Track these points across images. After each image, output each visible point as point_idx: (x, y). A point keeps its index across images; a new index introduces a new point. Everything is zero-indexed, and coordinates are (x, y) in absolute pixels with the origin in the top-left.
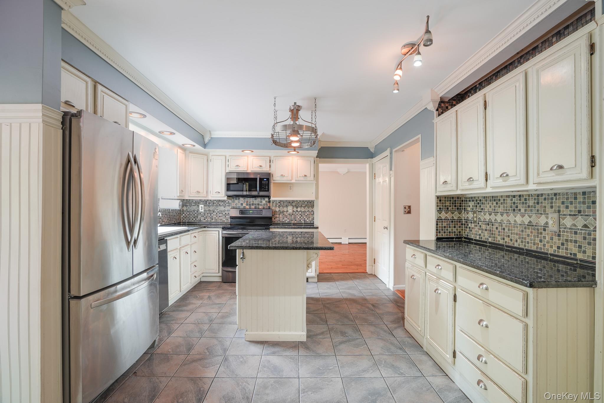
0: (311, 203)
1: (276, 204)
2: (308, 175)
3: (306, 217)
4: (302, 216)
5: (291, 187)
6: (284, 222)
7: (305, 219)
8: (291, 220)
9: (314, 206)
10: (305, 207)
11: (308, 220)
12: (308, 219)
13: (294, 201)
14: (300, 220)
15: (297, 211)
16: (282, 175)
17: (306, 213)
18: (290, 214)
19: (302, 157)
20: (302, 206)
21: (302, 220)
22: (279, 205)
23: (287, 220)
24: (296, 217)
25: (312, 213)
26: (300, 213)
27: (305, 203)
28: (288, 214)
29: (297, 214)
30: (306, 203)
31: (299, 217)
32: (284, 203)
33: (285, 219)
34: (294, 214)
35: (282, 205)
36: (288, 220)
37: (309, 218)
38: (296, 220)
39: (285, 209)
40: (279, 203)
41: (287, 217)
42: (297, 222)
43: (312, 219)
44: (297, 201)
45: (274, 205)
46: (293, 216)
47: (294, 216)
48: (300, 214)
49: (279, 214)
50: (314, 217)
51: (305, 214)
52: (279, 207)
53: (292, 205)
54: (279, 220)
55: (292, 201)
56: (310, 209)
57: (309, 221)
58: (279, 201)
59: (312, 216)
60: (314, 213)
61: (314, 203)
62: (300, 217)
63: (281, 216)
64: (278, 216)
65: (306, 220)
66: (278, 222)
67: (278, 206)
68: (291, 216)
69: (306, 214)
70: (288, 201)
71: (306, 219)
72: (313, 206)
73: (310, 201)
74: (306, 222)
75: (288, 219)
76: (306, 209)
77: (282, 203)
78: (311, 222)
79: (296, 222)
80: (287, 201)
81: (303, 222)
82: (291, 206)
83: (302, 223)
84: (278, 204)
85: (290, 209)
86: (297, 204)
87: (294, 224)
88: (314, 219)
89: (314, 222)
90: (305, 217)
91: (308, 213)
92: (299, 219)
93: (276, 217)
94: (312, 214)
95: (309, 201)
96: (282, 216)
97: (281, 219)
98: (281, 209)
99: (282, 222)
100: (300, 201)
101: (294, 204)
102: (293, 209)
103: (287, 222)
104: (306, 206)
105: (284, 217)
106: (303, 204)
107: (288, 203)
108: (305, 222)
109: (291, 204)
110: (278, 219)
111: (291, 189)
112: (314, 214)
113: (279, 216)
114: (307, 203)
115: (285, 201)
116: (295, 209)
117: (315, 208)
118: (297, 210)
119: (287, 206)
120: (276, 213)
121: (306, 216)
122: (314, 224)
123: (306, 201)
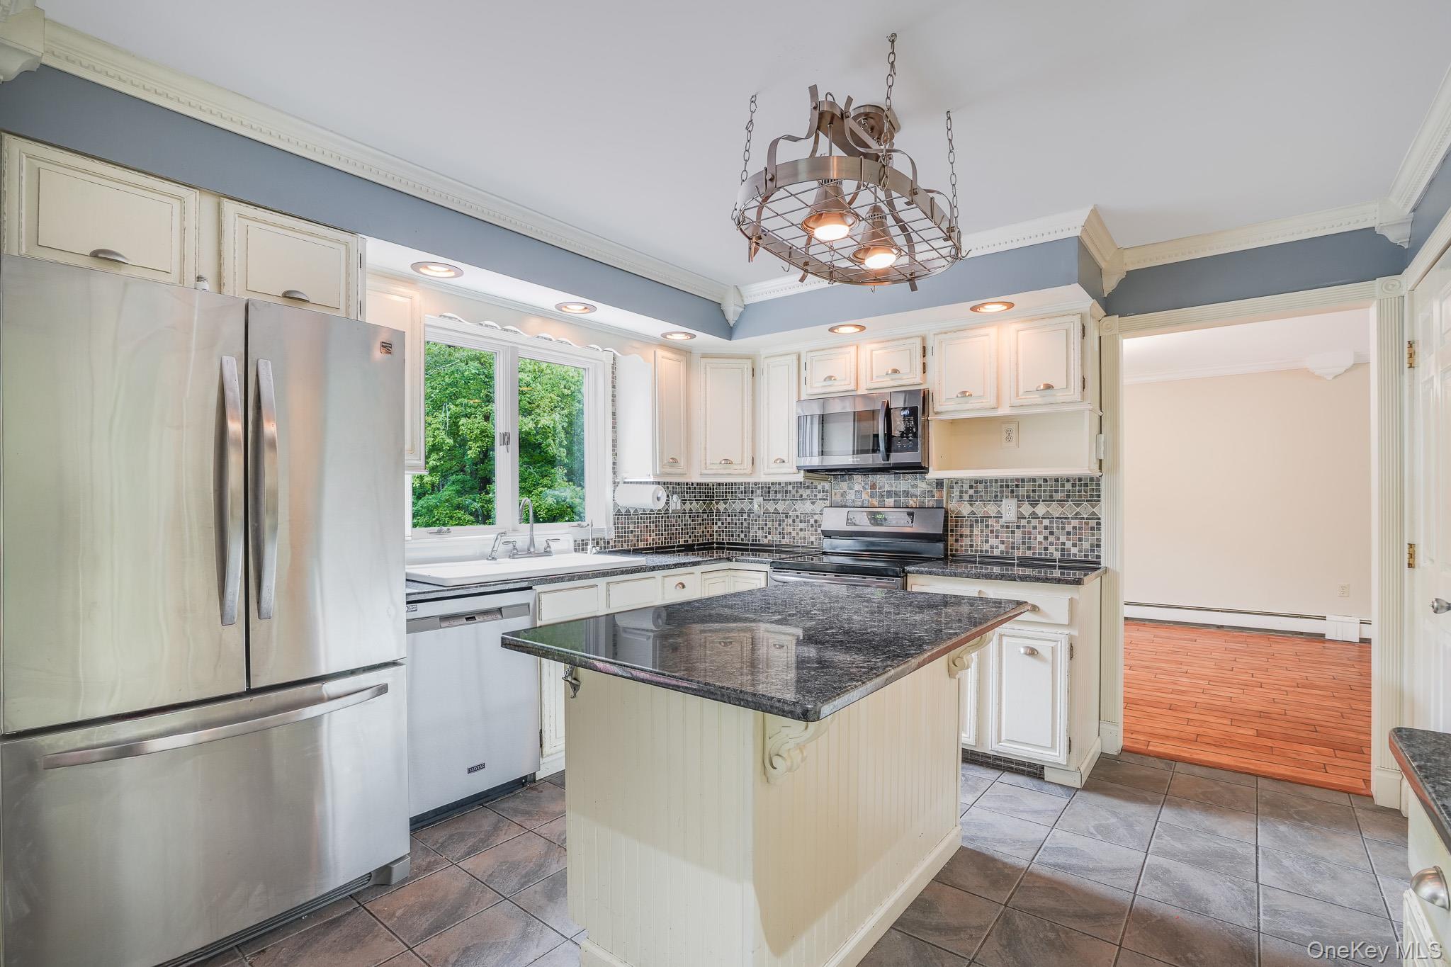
0: (1086, 485)
1: (961, 492)
2: (1058, 382)
3: (1069, 540)
4: (1052, 533)
5: (1009, 432)
6: (987, 551)
7: (1063, 544)
8: (1013, 548)
9: (1099, 496)
10: (1064, 501)
11: (1074, 550)
12: (1074, 545)
13: (1023, 480)
14: (1046, 549)
15: (1034, 516)
16: (964, 393)
17: (1069, 523)
18: (1008, 527)
19: (1032, 320)
20: (1051, 496)
21: (1051, 549)
22: (971, 496)
23: (997, 547)
24: (1030, 538)
25: (1093, 523)
26: (1046, 522)
27: (1063, 486)
28: (1002, 527)
29: (1035, 528)
30: (1068, 486)
31: (1040, 538)
32: (986, 487)
33: (993, 541)
34: (1024, 527)
35: (981, 496)
36: (1002, 547)
37: (1080, 540)
38: (1029, 548)
39: (991, 509)
40: (971, 487)
41: (997, 537)
42: (1034, 554)
43: (1092, 545)
44: (1034, 480)
45: (956, 493)
46: (1018, 533)
47: (1024, 532)
48: (1046, 528)
49: (972, 526)
50: (1099, 540)
51: (1063, 528)
52: (971, 501)
53: (1017, 496)
54: (972, 546)
55: (1017, 480)
56: (1085, 509)
57: (1080, 551)
58: (971, 480)
59: (1093, 535)
60: (1099, 524)
61: (1098, 485)
62: (1046, 538)
63: (976, 531)
64: (966, 531)
65: (1069, 550)
66: (967, 551)
67: (966, 497)
68: (1013, 532)
69: (1069, 528)
70: (1002, 480)
71: (1069, 545)
72: (1095, 498)
73: (1086, 479)
74: (1069, 555)
75: (1002, 542)
76: (1069, 509)
77: (981, 487)
78: (1086, 556)
79: (1029, 554)
80: (996, 481)
81: (1057, 555)
82: (1012, 497)
83: (1054, 560)
84: (966, 492)
85: (1009, 510)
86: (1034, 491)
87: (1024, 562)
88: (1099, 546)
89: (1099, 557)
90: (1063, 538)
91: (1075, 523)
92: (1040, 543)
93: (962, 536)
94: (1092, 529)
95: (1080, 480)
96: (982, 532)
97: (977, 541)
98: (980, 509)
99: (982, 551)
100: (1045, 480)
101: (1022, 492)
102: (1019, 507)
103: (996, 552)
104: (1068, 496)
105: (987, 536)
106: (1057, 491)
107: (1001, 486)
108: (1063, 555)
109: (1012, 491)
110: (966, 541)
111: (1009, 439)
112: (1099, 529)
113: (972, 532)
114: (1074, 486)
115: (991, 481)
116: (1026, 509)
117: (1102, 503)
118: (1034, 513)
119: (997, 499)
120: (962, 521)
121: (1069, 533)
122: (1099, 563)
123: (1068, 481)
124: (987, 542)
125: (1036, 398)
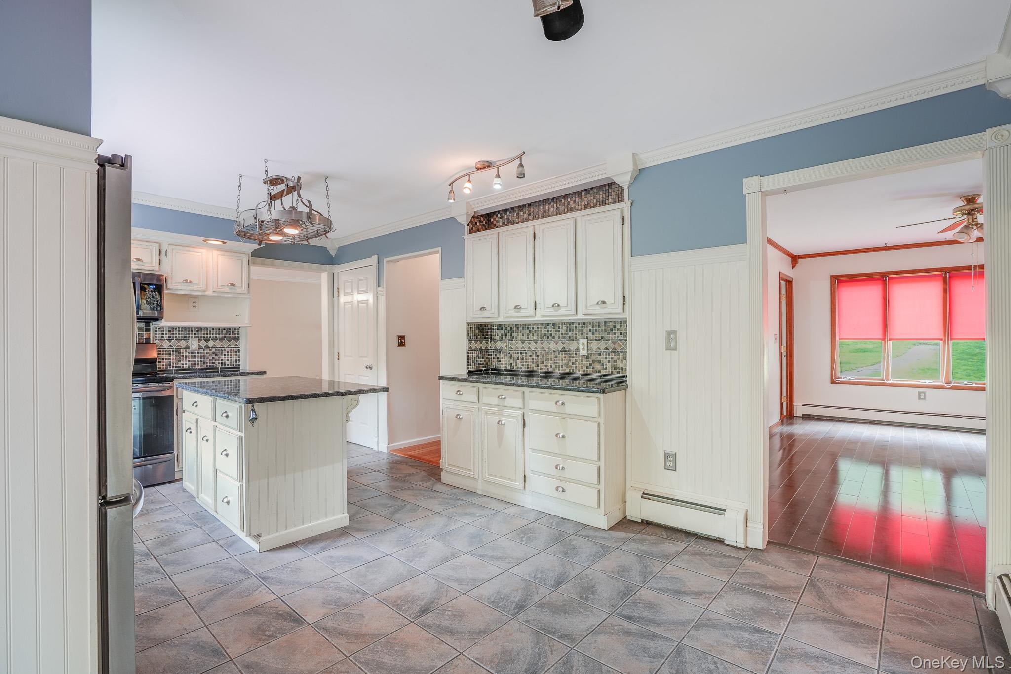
0: (233, 332)
1: (163, 334)
2: (237, 284)
3: (225, 358)
4: (216, 355)
5: (194, 303)
6: (180, 367)
7: (222, 360)
8: (195, 364)
9: (239, 337)
10: (222, 339)
11: (228, 363)
12: (228, 360)
13: (201, 329)
14: (214, 363)
15: (207, 347)
16: (186, 280)
17: (225, 350)
18: (192, 353)
20: (216, 337)
21: (216, 363)
22: (169, 337)
23: (186, 364)
24: (205, 358)
25: (236, 349)
26: (214, 350)
27: (222, 332)
28: (189, 353)
29: (207, 353)
30: (224, 332)
31: (210, 358)
32: (179, 331)
33: (184, 361)
34: (202, 352)
35: (176, 337)
36: (189, 364)
37: (231, 358)
38: (204, 364)
39: (183, 344)
40: (170, 331)
41: (186, 359)
42: (207, 366)
43: (236, 360)
44: (207, 329)
45: (159, 336)
46: (198, 358)
47: (202, 355)
48: (213, 352)
49: (170, 353)
50: (239, 357)
51: (222, 352)
52: (169, 339)
53: (198, 337)
54: (170, 365)
55: (198, 328)
56: (233, 343)
57: (230, 363)
58: (169, 328)
59: (236, 355)
60: (239, 350)
61: (239, 332)
62: (213, 358)
63: (173, 356)
64: (166, 356)
65: (225, 363)
66: (167, 368)
67: (166, 337)
68: (195, 356)
69: (225, 352)
70: (189, 328)
71: (225, 360)
72: (237, 338)
73: (233, 329)
74: (225, 365)
75: (189, 361)
76: (225, 343)
77: (176, 332)
78: (233, 365)
79: (204, 366)
80: (185, 328)
81: (219, 366)
82: (195, 337)
83: (218, 369)
84: (166, 334)
85: (194, 344)
86: (207, 334)
87: (202, 370)
88: (239, 360)
89: (239, 365)
90: (222, 357)
91: (228, 350)
92: (210, 360)
93: (163, 359)
94: (236, 352)
95: (230, 329)
96: (176, 356)
97: (174, 362)
98: (174, 343)
99: (176, 367)
100: (213, 329)
101: (200, 334)
102: (199, 342)
103: (186, 367)
104: (225, 337)
105: (180, 359)
106: (219, 334)
107: (188, 331)
108: (222, 365)
109: (195, 334)
110: (166, 362)
111: (194, 307)
112: (239, 352)
113: (170, 356)
114: (227, 332)
115: (182, 328)
116: (203, 343)
117: (241, 340)
118: (207, 345)
119: (186, 338)
120: (163, 351)
121: (225, 355)
122: (239, 368)
123: (224, 329)
124: (179, 362)
125: (227, 290)
